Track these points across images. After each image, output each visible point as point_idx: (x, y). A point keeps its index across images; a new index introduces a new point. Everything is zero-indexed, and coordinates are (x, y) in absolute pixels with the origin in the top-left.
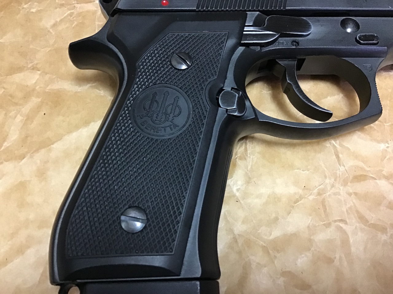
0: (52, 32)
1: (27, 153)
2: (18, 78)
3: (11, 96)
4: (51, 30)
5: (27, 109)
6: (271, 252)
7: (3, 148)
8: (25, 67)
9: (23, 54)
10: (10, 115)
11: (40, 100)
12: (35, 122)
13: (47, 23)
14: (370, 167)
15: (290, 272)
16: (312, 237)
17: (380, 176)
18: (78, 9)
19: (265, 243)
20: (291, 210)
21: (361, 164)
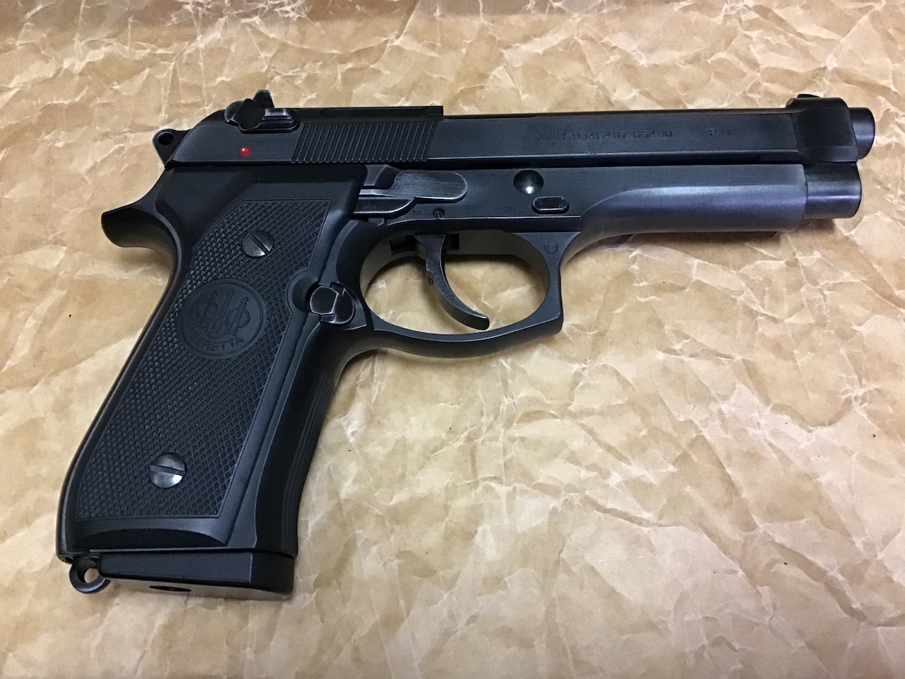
0: (88, 181)
1: (41, 376)
2: (31, 257)
3: (21, 287)
4: (86, 178)
5: (43, 307)
6: (387, 523)
7: (5, 369)
8: (42, 240)
9: (41, 219)
10: (18, 317)
11: (64, 293)
12: (56, 328)
13: (82, 166)
14: (552, 399)
15: (410, 552)
16: (449, 503)
17: (564, 413)
18: (131, 142)
19: (381, 511)
20: (425, 463)
21: (539, 394)
